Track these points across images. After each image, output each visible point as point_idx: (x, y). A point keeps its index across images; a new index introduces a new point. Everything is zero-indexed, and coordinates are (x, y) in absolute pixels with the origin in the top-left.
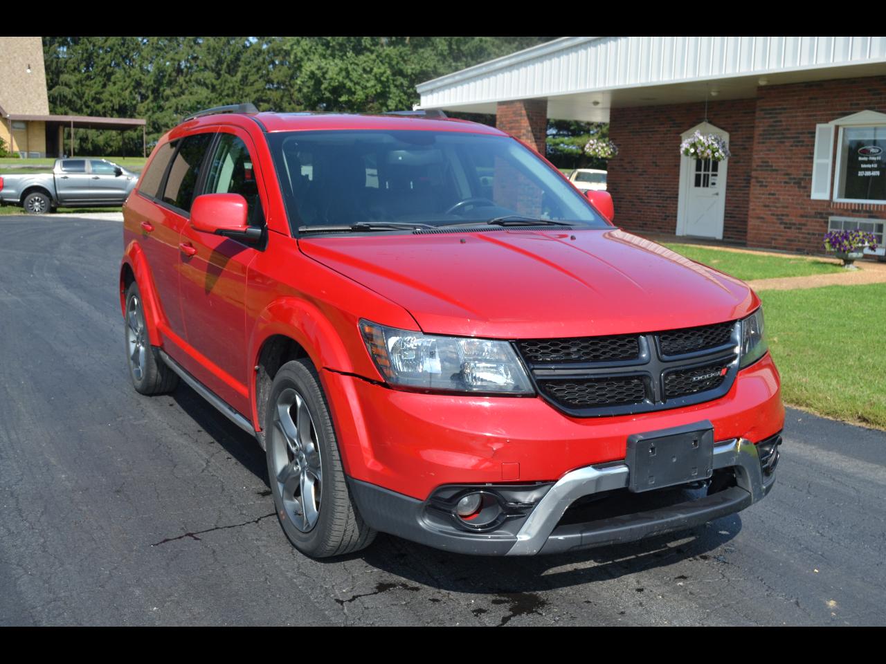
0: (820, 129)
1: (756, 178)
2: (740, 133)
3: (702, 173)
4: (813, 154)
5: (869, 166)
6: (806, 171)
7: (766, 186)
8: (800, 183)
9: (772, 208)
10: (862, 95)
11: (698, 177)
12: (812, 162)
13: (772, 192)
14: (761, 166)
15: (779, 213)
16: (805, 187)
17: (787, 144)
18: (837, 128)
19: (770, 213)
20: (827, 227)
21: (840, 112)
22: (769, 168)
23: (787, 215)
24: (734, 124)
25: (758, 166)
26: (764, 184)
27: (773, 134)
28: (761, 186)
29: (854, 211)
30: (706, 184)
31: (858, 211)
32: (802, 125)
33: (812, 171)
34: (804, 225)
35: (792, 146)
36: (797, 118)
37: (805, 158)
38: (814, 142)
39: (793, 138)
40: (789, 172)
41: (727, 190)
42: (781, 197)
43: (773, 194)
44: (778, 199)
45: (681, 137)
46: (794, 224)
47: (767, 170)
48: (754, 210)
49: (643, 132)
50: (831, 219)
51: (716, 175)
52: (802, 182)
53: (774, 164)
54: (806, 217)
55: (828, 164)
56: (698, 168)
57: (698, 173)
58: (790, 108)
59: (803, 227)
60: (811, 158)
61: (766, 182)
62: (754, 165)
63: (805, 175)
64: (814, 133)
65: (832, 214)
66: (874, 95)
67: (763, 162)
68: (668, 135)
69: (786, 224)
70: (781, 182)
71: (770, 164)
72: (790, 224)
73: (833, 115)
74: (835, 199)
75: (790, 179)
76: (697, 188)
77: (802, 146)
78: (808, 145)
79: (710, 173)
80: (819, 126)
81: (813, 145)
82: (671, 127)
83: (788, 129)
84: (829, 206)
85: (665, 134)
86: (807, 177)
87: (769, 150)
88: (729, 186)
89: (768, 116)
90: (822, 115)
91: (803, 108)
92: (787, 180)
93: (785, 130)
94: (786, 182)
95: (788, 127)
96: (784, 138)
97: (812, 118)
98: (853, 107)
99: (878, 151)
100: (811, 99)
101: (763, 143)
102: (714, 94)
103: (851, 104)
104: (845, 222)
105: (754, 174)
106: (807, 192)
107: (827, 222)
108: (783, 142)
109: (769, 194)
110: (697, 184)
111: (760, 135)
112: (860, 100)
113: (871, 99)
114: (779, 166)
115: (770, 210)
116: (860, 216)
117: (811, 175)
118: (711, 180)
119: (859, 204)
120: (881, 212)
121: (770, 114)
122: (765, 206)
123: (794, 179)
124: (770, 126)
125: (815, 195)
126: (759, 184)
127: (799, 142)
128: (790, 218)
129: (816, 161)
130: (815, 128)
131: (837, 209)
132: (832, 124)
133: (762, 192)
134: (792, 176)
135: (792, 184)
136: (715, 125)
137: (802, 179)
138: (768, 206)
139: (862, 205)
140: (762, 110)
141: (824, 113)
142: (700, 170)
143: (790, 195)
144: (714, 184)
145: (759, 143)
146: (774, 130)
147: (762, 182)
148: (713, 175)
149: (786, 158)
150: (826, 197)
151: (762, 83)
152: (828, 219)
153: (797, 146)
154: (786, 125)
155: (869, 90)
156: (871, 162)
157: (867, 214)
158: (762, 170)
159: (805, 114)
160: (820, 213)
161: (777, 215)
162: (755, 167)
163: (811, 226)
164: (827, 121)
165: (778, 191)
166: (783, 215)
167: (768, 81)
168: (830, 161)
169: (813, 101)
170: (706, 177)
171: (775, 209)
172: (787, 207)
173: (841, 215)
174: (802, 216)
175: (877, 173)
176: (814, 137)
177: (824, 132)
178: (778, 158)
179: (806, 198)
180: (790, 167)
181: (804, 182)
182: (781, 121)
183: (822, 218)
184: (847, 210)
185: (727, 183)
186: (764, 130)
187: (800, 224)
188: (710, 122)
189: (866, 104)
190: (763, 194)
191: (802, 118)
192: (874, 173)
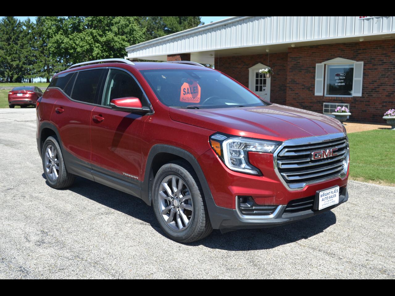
0: (317, 66)
1: (289, 87)
2: (276, 68)
3: (259, 85)
4: (315, 76)
5: (340, 81)
6: (312, 83)
7: (294, 90)
8: (309, 89)
9: (297, 100)
10: (336, 51)
11: (257, 88)
12: (315, 80)
13: (297, 93)
14: (291, 82)
15: (300, 102)
16: (312, 90)
17: (303, 72)
18: (325, 65)
19: (296, 102)
20: (323, 107)
21: (326, 58)
22: (295, 83)
23: (304, 103)
24: (273, 64)
25: (289, 82)
26: (293, 89)
27: (296, 68)
28: (291, 90)
29: (334, 100)
30: (261, 90)
31: (336, 100)
32: (309, 64)
33: (315, 83)
34: (312, 107)
35: (305, 73)
36: (307, 61)
37: (311, 78)
38: (315, 71)
39: (305, 69)
40: (304, 84)
41: (271, 92)
42: (301, 95)
43: (297, 94)
44: (300, 96)
45: (249, 70)
46: (307, 106)
47: (294, 83)
48: (288, 100)
49: (231, 68)
50: (324, 103)
51: (265, 86)
52: (310, 88)
53: (297, 81)
54: (313, 103)
55: (322, 81)
56: (257, 83)
57: (257, 85)
58: (304, 57)
59: (312, 108)
60: (314, 78)
61: (294, 89)
62: (288, 81)
63: (312, 85)
64: (315, 67)
65: (325, 102)
66: (341, 51)
67: (292, 80)
68: (243, 69)
69: (303, 106)
70: (301, 88)
71: (295, 81)
72: (306, 106)
73: (323, 59)
74: (325, 95)
75: (305, 87)
76: (257, 92)
77: (310, 73)
78: (312, 73)
79: (263, 85)
80: (317, 65)
81: (315, 73)
82: (244, 66)
83: (303, 66)
84: (323, 98)
85: (241, 69)
86: (313, 86)
87: (294, 75)
88: (272, 91)
89: (293, 60)
90: (318, 60)
91: (309, 57)
92: (303, 88)
93: (301, 66)
94: (303, 89)
95: (303, 65)
96: (301, 70)
97: (313, 61)
98: (332, 56)
99: (343, 75)
100: (313, 53)
101: (292, 72)
102: (267, 51)
103: (331, 55)
104: (331, 105)
105: (288, 85)
106: (313, 92)
107: (323, 105)
108: (301, 71)
109: (296, 94)
110: (257, 90)
111: (290, 68)
112: (335, 53)
113: (340, 53)
114: (299, 82)
115: (296, 101)
116: (337, 103)
117: (314, 85)
118: (263, 88)
119: (336, 97)
120: (346, 100)
121: (294, 59)
122: (294, 99)
123: (307, 87)
124: (295, 65)
125: (316, 94)
126: (291, 89)
127: (308, 71)
128: (305, 104)
129: (316, 79)
130: (315, 65)
131: (327, 100)
132: (323, 64)
133: (292, 93)
134: (306, 86)
135: (306, 89)
136: (264, 64)
137: (310, 87)
138: (295, 99)
139: (338, 97)
140: (290, 58)
141: (319, 59)
142: (258, 84)
143: (305, 94)
144: (264, 90)
145: (290, 72)
146: (296, 66)
147: (292, 89)
148: (264, 86)
149: (302, 78)
150: (321, 94)
151: (293, 46)
152: (323, 104)
153: (307, 73)
154: (302, 64)
155: (339, 49)
156: (341, 79)
157: (340, 101)
158: (292, 83)
159: (311, 59)
160: (319, 101)
161: (300, 103)
162: (288, 82)
163: (315, 107)
164: (321, 62)
165: (300, 92)
166: (302, 103)
167: (295, 45)
168: (323, 79)
169: (314, 54)
170: (261, 87)
171: (298, 100)
172: (304, 99)
173: (328, 102)
174: (311, 103)
175: (344, 84)
176: (315, 69)
177: (319, 67)
178: (299, 78)
179: (312, 95)
180: (305, 82)
181: (311, 88)
182: (299, 62)
183: (320, 103)
184: (331, 100)
185: (271, 89)
186: (292, 66)
187: (310, 106)
188: (262, 63)
189: (338, 55)
190: (293, 94)
191: (309, 61)
192: (342, 84)
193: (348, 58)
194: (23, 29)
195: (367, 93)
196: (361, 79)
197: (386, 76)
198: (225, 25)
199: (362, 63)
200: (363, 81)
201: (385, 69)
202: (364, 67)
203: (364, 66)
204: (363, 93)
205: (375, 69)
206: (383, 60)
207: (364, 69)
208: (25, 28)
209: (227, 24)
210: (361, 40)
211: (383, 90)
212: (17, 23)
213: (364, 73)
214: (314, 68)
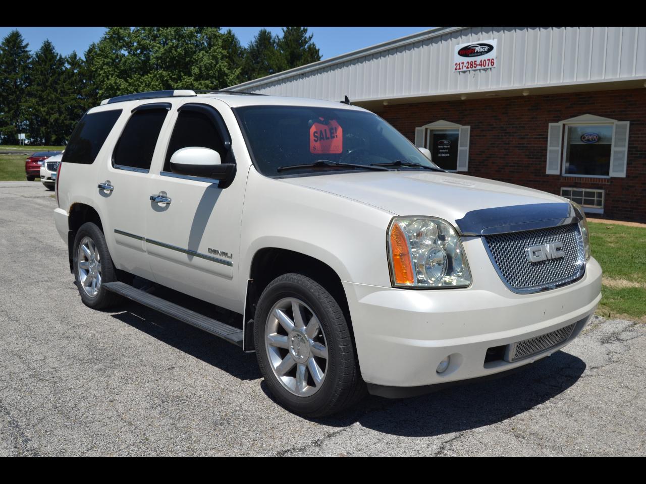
5: (444, 151)
10: (439, 112)
18: (426, 129)
21: (427, 121)
32: (408, 127)
36: (406, 124)
38: (414, 137)
66: (445, 111)
73: (424, 122)
80: (417, 129)
90: (418, 122)
91: (408, 118)
97: (413, 124)
98: (435, 118)
99: (448, 142)
112: (438, 114)
113: (444, 114)
130: (415, 130)
132: (424, 128)
151: (385, 104)
155: (443, 109)
156: (444, 149)
159: (409, 121)
164: (421, 126)
167: (389, 103)
169: (414, 114)
175: (448, 155)
177: (420, 132)
189: (441, 116)
191: (408, 124)
192: (446, 155)
193: (452, 121)
194: (66, 68)
195: (474, 168)
196: (467, 148)
197: (496, 145)
198: (303, 74)
199: (468, 127)
200: (470, 152)
201: (495, 136)
202: (471, 133)
203: (471, 131)
204: (469, 167)
205: (484, 136)
206: (492, 125)
207: (471, 136)
208: (68, 66)
209: (305, 73)
210: (463, 98)
211: (493, 163)
212: (57, 60)
213: (471, 141)
214: (414, 132)
